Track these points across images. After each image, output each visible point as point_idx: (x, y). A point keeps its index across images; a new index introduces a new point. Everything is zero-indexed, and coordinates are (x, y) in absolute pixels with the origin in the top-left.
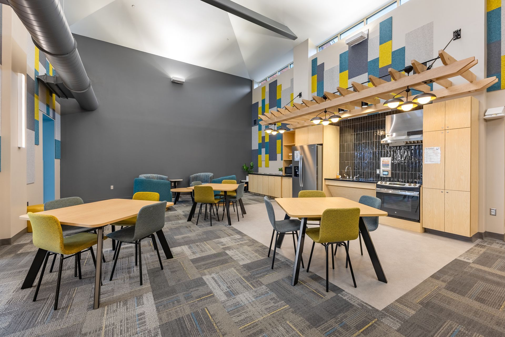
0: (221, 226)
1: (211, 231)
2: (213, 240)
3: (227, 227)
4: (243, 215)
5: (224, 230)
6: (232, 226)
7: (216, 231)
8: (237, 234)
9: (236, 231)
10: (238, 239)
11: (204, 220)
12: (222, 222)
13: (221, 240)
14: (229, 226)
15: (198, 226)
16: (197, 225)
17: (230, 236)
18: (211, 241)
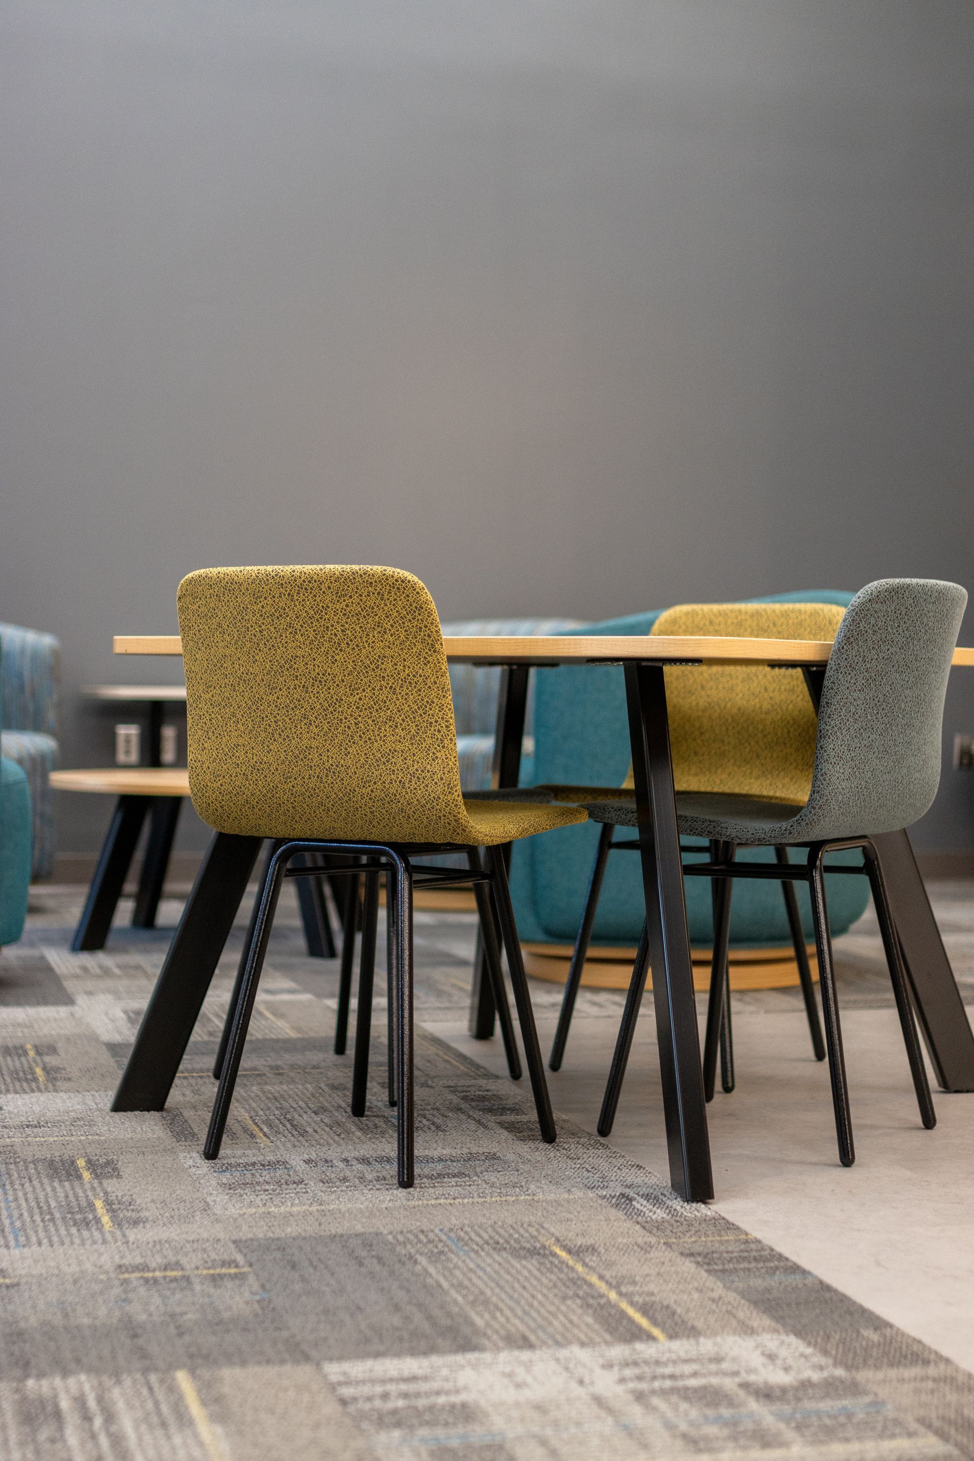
0: (547, 1193)
1: (368, 1241)
2: (333, 1370)
3: (633, 1214)
4: (939, 1100)
5: (577, 1252)
6: (719, 1207)
7: (436, 1257)
8: (759, 1320)
9: (758, 1283)
10: (766, 1394)
11: (344, 1117)
12: (595, 1158)
13: (466, 1377)
14: (678, 1204)
15: (228, 1168)
16: (211, 1153)
17: (635, 1334)
18: (303, 1373)
